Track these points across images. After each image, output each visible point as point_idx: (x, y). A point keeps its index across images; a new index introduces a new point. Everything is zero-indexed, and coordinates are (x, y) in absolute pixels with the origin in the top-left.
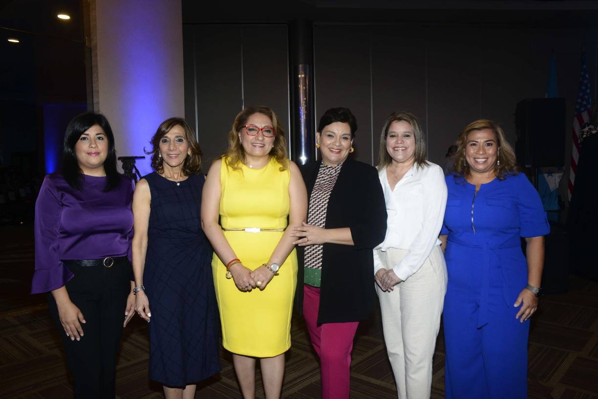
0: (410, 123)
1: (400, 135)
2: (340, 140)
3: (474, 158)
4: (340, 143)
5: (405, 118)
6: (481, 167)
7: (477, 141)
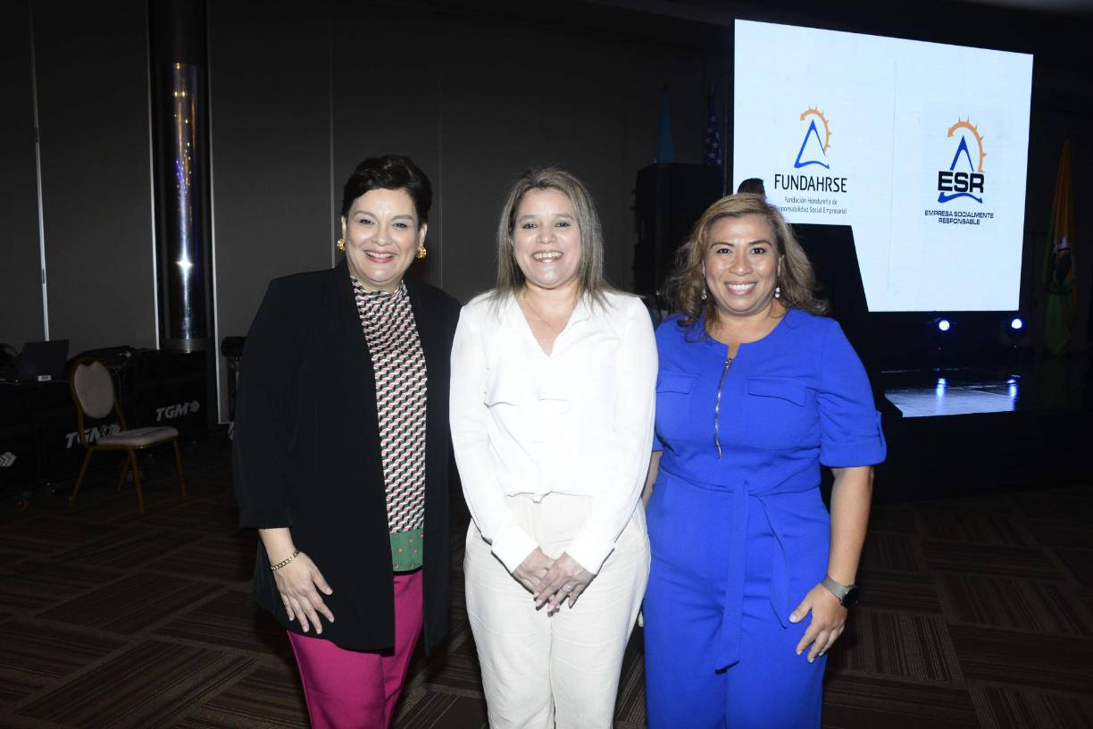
0: (567, 194)
1: (546, 224)
2: (387, 229)
3: (726, 283)
4: (389, 237)
5: (556, 182)
6: (741, 303)
7: (731, 242)
